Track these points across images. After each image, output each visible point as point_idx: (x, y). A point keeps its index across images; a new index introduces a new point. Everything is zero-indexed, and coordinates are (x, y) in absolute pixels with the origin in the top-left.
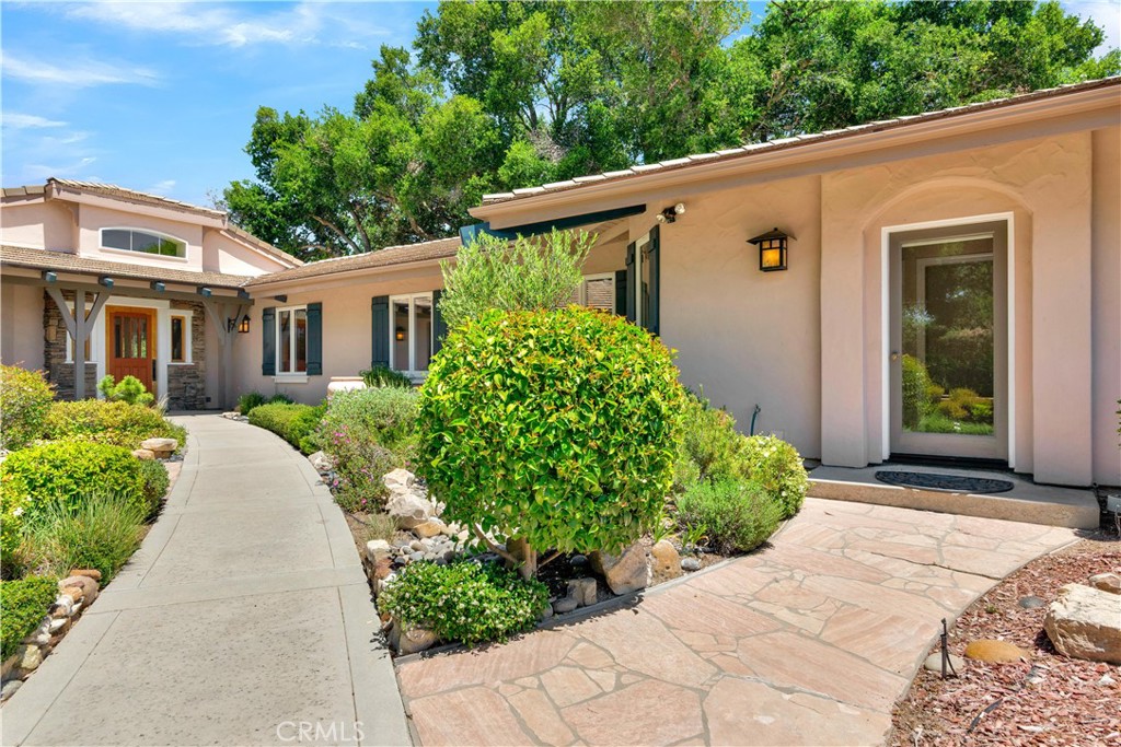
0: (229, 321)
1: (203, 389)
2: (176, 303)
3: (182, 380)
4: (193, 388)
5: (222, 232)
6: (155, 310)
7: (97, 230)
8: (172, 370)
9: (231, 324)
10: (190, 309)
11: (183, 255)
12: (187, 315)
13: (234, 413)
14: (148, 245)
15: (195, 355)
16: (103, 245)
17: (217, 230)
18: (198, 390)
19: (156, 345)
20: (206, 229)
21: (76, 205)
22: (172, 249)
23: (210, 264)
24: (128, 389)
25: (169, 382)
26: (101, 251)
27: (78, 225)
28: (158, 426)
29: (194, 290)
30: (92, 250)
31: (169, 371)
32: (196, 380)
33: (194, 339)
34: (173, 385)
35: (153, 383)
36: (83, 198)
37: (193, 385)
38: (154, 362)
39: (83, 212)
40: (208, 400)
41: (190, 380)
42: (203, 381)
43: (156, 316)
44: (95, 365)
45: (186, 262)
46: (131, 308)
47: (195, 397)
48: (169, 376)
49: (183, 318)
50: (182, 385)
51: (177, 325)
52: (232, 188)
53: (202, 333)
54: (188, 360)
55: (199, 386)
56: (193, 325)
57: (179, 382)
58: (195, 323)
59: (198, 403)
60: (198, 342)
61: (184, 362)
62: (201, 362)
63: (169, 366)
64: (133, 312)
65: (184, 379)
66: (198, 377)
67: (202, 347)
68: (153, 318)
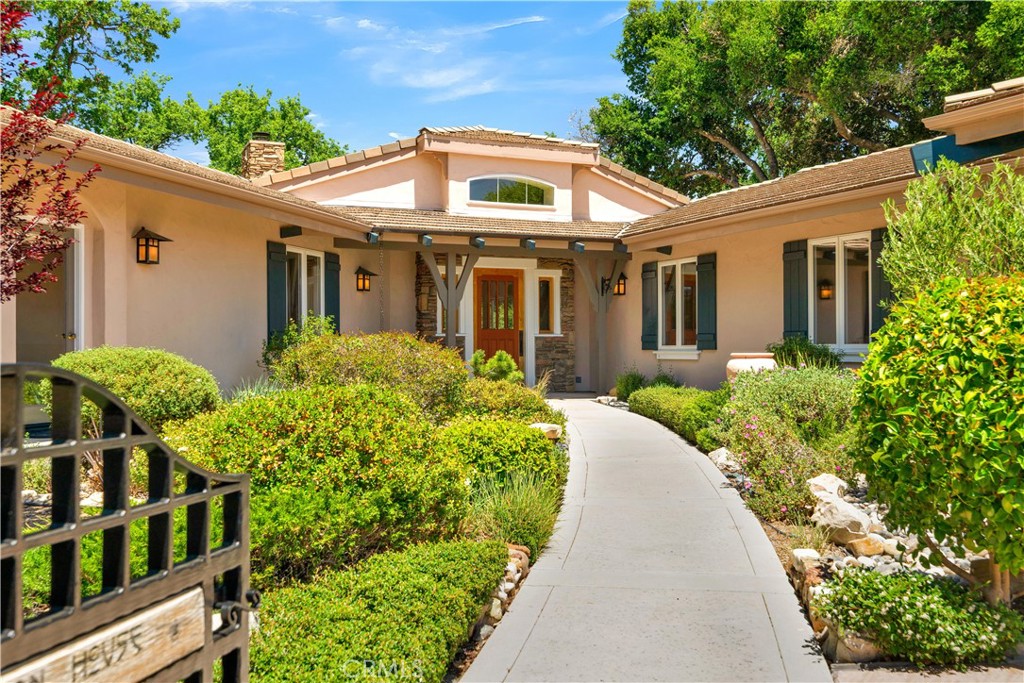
0: (603, 281)
1: (573, 366)
2: (544, 262)
3: (550, 356)
4: (562, 366)
5: (593, 169)
6: (522, 272)
7: (465, 181)
8: (540, 342)
9: (605, 286)
10: (558, 267)
11: (551, 203)
12: (556, 275)
13: (611, 398)
14: (514, 193)
15: (564, 323)
16: (472, 198)
17: (588, 167)
18: (568, 368)
19: (523, 313)
20: (576, 168)
21: (446, 155)
22: (539, 196)
23: (580, 214)
24: (500, 367)
25: (537, 358)
26: (469, 205)
27: (447, 178)
28: (540, 409)
29: (565, 246)
30: (461, 205)
31: (536, 345)
32: (565, 355)
33: (563, 304)
34: (539, 362)
35: (520, 358)
36: (453, 147)
37: (561, 361)
38: (522, 334)
39: (452, 162)
40: (579, 380)
41: (559, 356)
42: (573, 357)
43: (523, 278)
44: (464, 338)
45: (554, 210)
46: (497, 270)
47: (563, 376)
48: (537, 350)
49: (551, 279)
50: (550, 362)
51: (545, 286)
52: (600, 107)
53: (572, 298)
54: (557, 330)
55: (569, 363)
56: (562, 288)
57: (546, 357)
58: (564, 285)
59: (567, 383)
60: (567, 309)
61: (552, 333)
62: (571, 333)
63: (536, 338)
64: (500, 274)
65: (553, 354)
66: (567, 352)
67: (572, 314)
68: (520, 281)
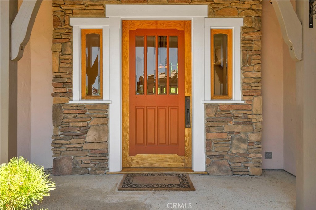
1: (259, 143)
2: (218, 9)
3: (226, 129)
4: (243, 141)
6: (189, 23)
8: (212, 111)
10: (238, 14)
12: (235, 26)
15: (246, 86)
18: (251, 144)
19: (190, 75)
25: (207, 130)
31: (207, 114)
32: (248, 128)
33: (246, 62)
34: (214, 135)
35: (186, 131)
37: (243, 135)
38: (188, 100)
41: (239, 128)
42: (260, 131)
43: (190, 32)
44: (107, 105)
46: (156, 22)
47: (245, 155)
48: (208, 120)
49: (229, 31)
50: (225, 136)
53: (260, 53)
54: (237, 96)
55: (254, 137)
56: (243, 40)
57: (222, 131)
58: (247, 37)
59: (250, 165)
60: (251, 68)
61: (231, 99)
62: (256, 99)
63: (207, 106)
64: (160, 27)
65: (230, 126)
66: (251, 123)
67: (259, 74)
68: (186, 35)
